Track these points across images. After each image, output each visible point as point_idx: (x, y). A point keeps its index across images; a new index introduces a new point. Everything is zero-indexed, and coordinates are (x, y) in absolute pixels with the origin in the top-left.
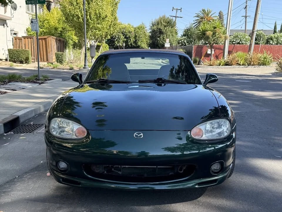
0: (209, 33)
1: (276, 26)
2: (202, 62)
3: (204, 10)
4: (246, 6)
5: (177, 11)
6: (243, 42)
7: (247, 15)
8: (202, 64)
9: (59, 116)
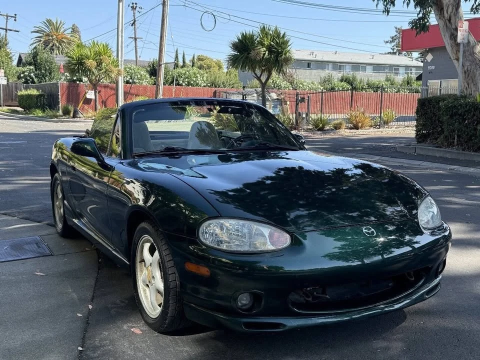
0: (91, 63)
2: (80, 114)
3: (49, 21)
4: (135, 21)
5: (7, 19)
6: (136, 81)
7: (137, 37)
8: (81, 116)
9: (221, 216)
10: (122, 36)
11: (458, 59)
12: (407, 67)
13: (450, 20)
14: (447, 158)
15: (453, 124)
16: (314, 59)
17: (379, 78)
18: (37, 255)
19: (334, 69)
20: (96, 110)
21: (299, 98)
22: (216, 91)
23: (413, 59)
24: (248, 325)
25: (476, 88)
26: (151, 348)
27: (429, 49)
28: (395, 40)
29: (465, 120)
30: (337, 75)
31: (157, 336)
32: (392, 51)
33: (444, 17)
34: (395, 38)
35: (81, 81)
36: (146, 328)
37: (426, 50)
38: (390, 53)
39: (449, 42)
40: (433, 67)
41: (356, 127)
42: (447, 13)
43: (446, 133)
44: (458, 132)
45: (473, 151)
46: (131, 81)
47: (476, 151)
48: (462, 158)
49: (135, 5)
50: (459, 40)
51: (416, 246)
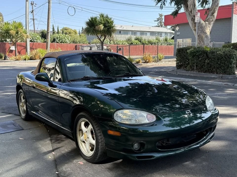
0: (13, 32)
1: (54, 28)
2: (8, 58)
4: (33, 11)
7: (34, 18)
8: (8, 59)
9: (124, 108)
10: (28, 18)
11: (195, 30)
12: (166, 33)
13: (191, 12)
14: (192, 76)
15: (194, 60)
16: (123, 29)
17: (153, 39)
18: (16, 130)
19: (132, 34)
20: (16, 55)
21: (118, 49)
22: (76, 45)
23: (168, 29)
24: (139, 157)
25: (203, 43)
26: (91, 170)
27: (177, 24)
28: (159, 20)
29: (199, 58)
30: (133, 37)
31: (91, 165)
32: (158, 25)
33: (188, 10)
34: (159, 19)
35: (6, 41)
36: (85, 161)
37: (176, 25)
38: (157, 26)
39: (191, 21)
40: (179, 33)
41: (146, 62)
42: (190, 8)
43: (190, 64)
44: (196, 63)
45: (203, 72)
46: (32, 40)
47: (204, 72)
48: (198, 75)
49: (33, 3)
50: (196, 21)
51: (204, 119)
